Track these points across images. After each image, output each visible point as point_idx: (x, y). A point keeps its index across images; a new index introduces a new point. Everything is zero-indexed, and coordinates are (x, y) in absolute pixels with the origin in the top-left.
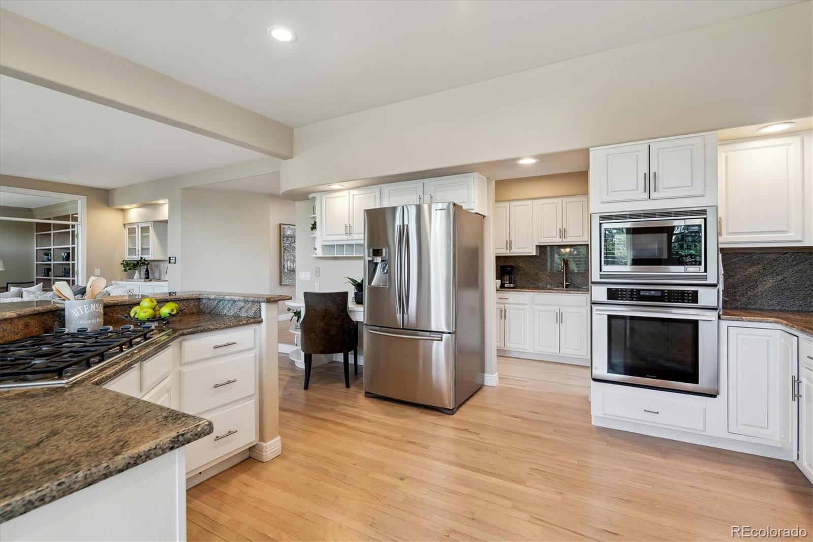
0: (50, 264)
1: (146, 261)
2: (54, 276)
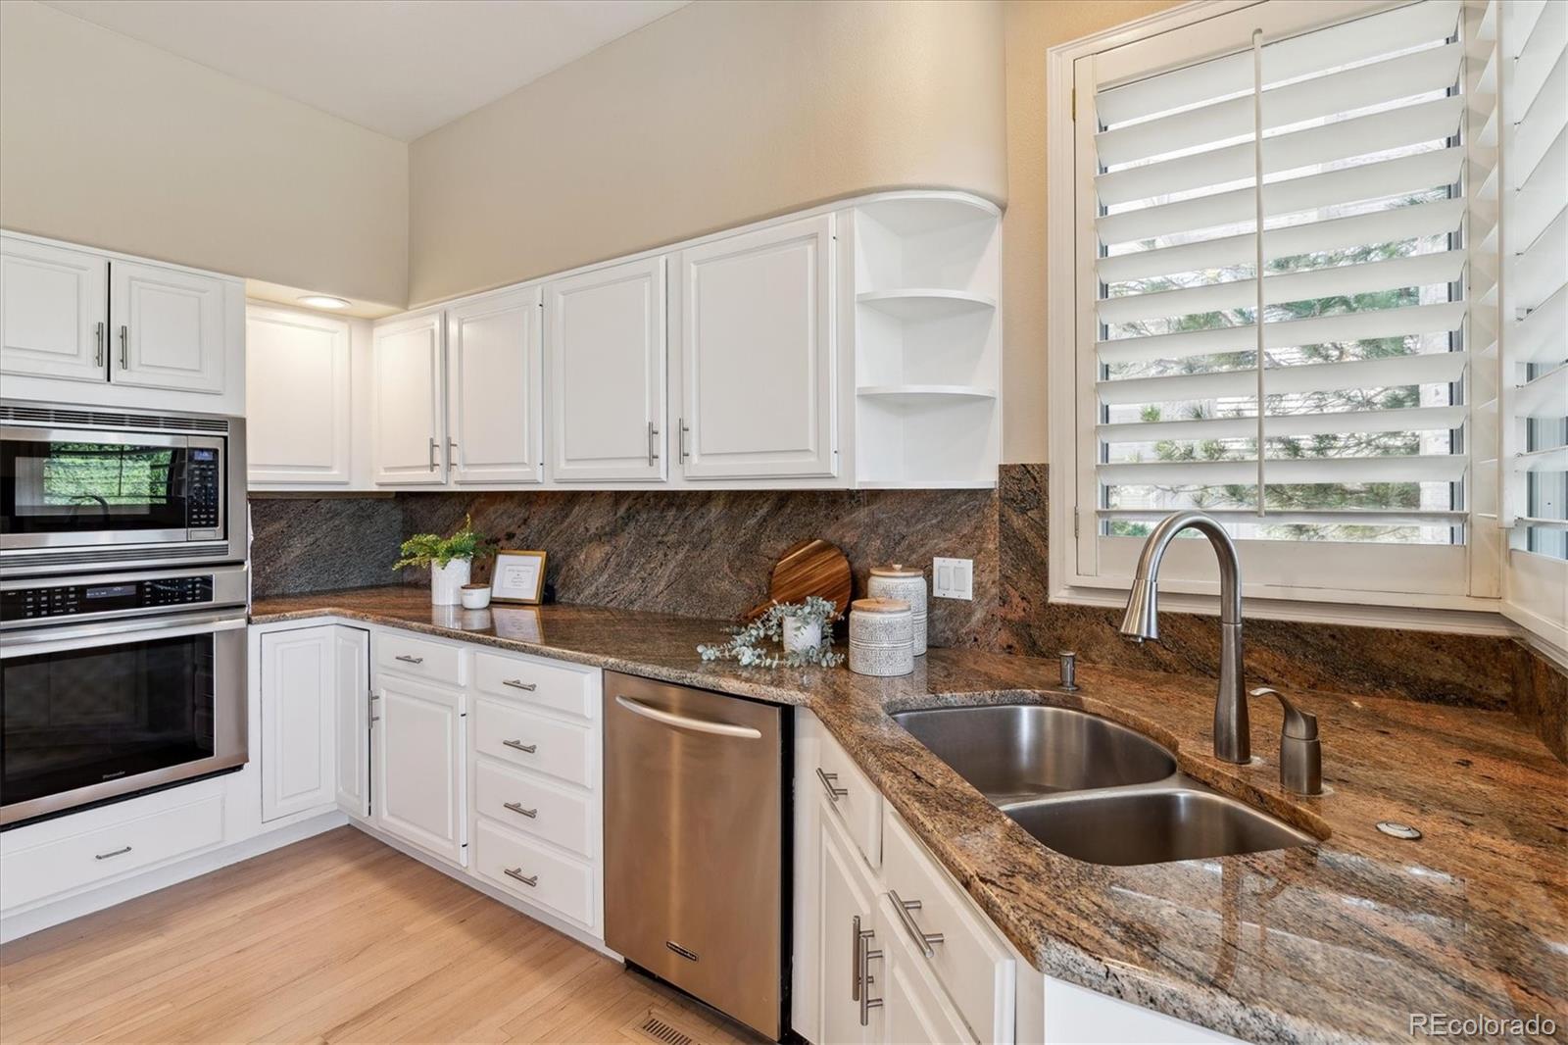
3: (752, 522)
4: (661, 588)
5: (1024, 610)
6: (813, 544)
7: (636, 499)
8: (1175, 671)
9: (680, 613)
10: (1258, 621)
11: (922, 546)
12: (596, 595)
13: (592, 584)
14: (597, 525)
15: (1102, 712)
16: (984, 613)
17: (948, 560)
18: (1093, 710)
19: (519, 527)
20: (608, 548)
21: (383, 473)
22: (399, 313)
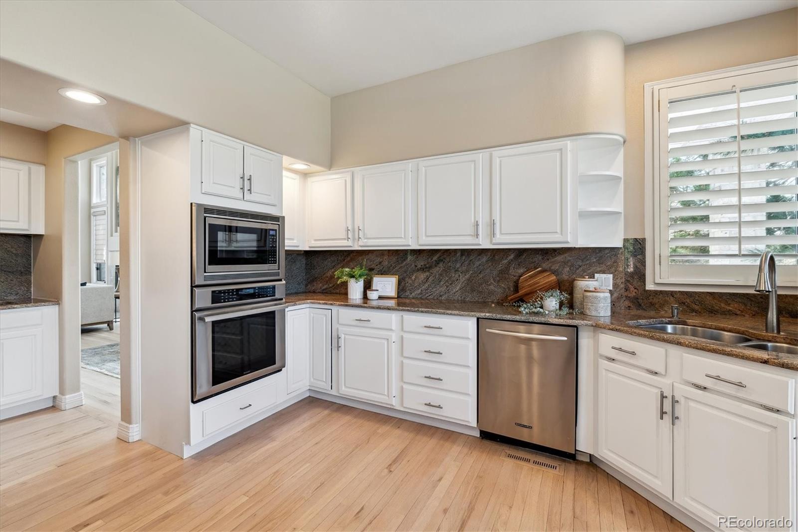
3: (505, 261)
4: (457, 290)
5: (636, 293)
6: (538, 270)
7: (443, 253)
8: (700, 312)
9: (467, 300)
10: (733, 293)
11: (589, 270)
12: (421, 293)
13: (419, 289)
14: (422, 264)
15: (697, 325)
16: (618, 295)
17: (601, 275)
18: (692, 324)
19: (377, 265)
20: (427, 274)
21: (313, 242)
22: (326, 171)
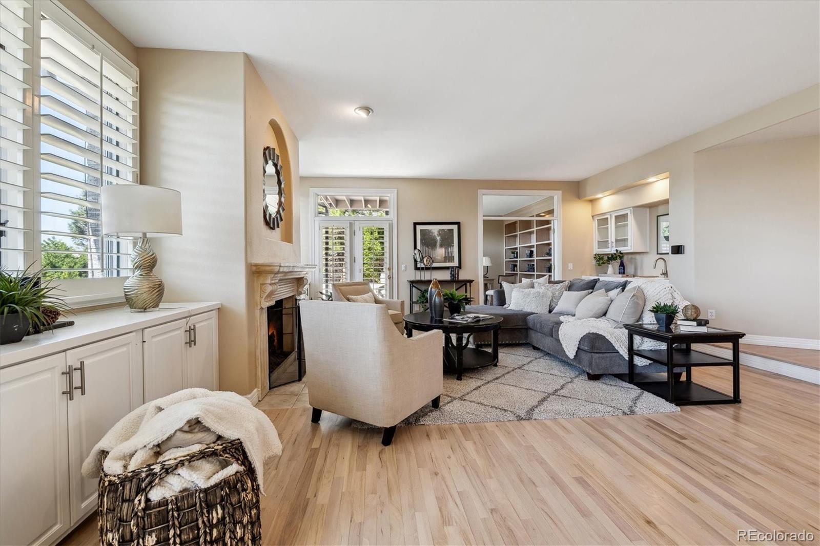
0: (516, 261)
1: (622, 254)
2: (520, 271)
